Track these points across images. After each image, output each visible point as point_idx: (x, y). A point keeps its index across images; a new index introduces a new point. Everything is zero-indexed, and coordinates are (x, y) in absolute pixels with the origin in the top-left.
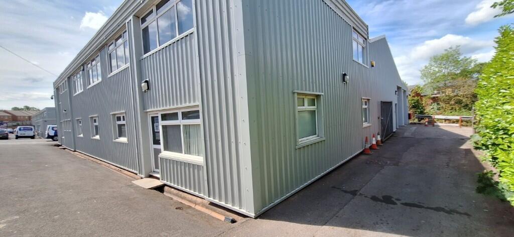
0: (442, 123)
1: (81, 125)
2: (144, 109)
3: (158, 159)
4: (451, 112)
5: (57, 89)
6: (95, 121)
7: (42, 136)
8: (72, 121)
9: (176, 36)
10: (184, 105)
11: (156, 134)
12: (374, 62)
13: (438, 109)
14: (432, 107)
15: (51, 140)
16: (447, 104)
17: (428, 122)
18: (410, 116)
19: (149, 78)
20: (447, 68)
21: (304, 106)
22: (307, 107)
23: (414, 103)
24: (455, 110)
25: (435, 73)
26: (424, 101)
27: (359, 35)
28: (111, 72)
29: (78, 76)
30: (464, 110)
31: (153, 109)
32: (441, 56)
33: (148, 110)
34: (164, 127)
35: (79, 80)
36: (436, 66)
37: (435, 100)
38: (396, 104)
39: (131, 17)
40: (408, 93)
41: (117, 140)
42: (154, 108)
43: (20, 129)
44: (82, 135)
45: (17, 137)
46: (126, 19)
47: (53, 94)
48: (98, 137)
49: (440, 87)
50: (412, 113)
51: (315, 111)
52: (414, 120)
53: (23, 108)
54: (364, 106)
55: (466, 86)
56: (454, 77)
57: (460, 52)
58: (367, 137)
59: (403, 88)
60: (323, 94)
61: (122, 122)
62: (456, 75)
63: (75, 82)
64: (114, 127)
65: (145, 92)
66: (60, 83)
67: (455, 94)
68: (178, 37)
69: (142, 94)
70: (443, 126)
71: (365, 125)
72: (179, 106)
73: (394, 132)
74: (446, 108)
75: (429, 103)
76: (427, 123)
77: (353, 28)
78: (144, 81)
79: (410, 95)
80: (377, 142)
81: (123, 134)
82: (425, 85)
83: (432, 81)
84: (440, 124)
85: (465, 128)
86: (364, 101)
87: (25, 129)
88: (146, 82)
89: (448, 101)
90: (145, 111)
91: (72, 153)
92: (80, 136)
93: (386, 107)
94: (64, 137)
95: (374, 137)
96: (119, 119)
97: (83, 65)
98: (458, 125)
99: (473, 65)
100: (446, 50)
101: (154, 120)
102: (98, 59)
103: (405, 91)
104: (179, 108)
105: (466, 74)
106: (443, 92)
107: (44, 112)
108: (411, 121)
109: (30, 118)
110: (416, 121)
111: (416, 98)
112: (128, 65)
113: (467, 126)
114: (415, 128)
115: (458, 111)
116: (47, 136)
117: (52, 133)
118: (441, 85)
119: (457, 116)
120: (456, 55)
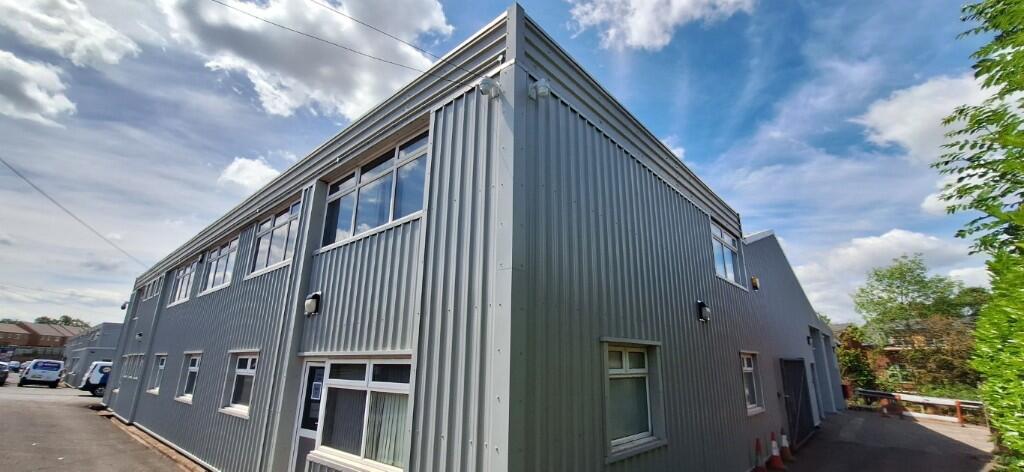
0: (919, 411)
1: (162, 367)
2: (299, 351)
3: (305, 462)
4: (934, 389)
5: (140, 291)
6: (193, 364)
7: (74, 382)
8: (147, 358)
9: (387, 221)
10: (380, 351)
11: (312, 404)
12: (757, 280)
13: (905, 378)
14: (890, 373)
15: (88, 393)
16: (919, 368)
17: (888, 407)
18: (846, 394)
19: (322, 290)
20: (907, 295)
21: (622, 367)
22: (627, 370)
23: (851, 362)
24: (942, 382)
25: (881, 303)
26: (871, 359)
27: (723, 230)
28: (253, 271)
29: (188, 270)
30: (961, 386)
31: (317, 353)
32: (888, 271)
33: (306, 354)
34: (332, 392)
35: (187, 278)
36: (881, 288)
37: (894, 357)
38: (812, 365)
39: (313, 183)
40: (835, 341)
41: (228, 410)
42: (320, 350)
43: (35, 366)
44: (156, 391)
45: (24, 383)
46: (304, 184)
47: (128, 300)
48: (188, 398)
49: (898, 332)
50: (848, 383)
51: (644, 379)
52: (856, 400)
53: (58, 319)
54: (747, 369)
55: (953, 333)
56: (923, 311)
57: (925, 264)
58: (758, 441)
59: (822, 330)
60: (659, 343)
61: (247, 372)
62: (928, 308)
63: (179, 280)
64: (230, 380)
65: (309, 316)
66: (149, 280)
67: (933, 347)
68: (391, 223)
69: (302, 318)
70: (923, 418)
71: (752, 409)
72: (371, 352)
73: (817, 427)
74: (920, 378)
75: (881, 364)
76: (885, 411)
77: (712, 218)
78: (311, 296)
79: (839, 346)
80: (782, 450)
81: (243, 396)
82: (865, 327)
83: (880, 317)
84: (915, 415)
85: (973, 428)
86: (745, 357)
87: (44, 367)
88: (316, 297)
89: (921, 360)
90: (301, 354)
91: (123, 427)
92: (152, 391)
93: (792, 370)
94: (117, 391)
95: (773, 439)
96: (243, 364)
97: (203, 253)
98: (955, 419)
99: (956, 291)
100: (896, 260)
101: (315, 374)
102: (235, 243)
103: (827, 338)
104: (370, 357)
105: (946, 306)
106: (907, 343)
107: (95, 332)
108: (850, 403)
109: (64, 340)
110: (861, 402)
111: (853, 351)
112: (289, 260)
113: (977, 423)
114: (861, 419)
115: (947, 387)
116: (83, 384)
117: (96, 379)
118: (902, 328)
119: (949, 397)
120: (918, 271)
